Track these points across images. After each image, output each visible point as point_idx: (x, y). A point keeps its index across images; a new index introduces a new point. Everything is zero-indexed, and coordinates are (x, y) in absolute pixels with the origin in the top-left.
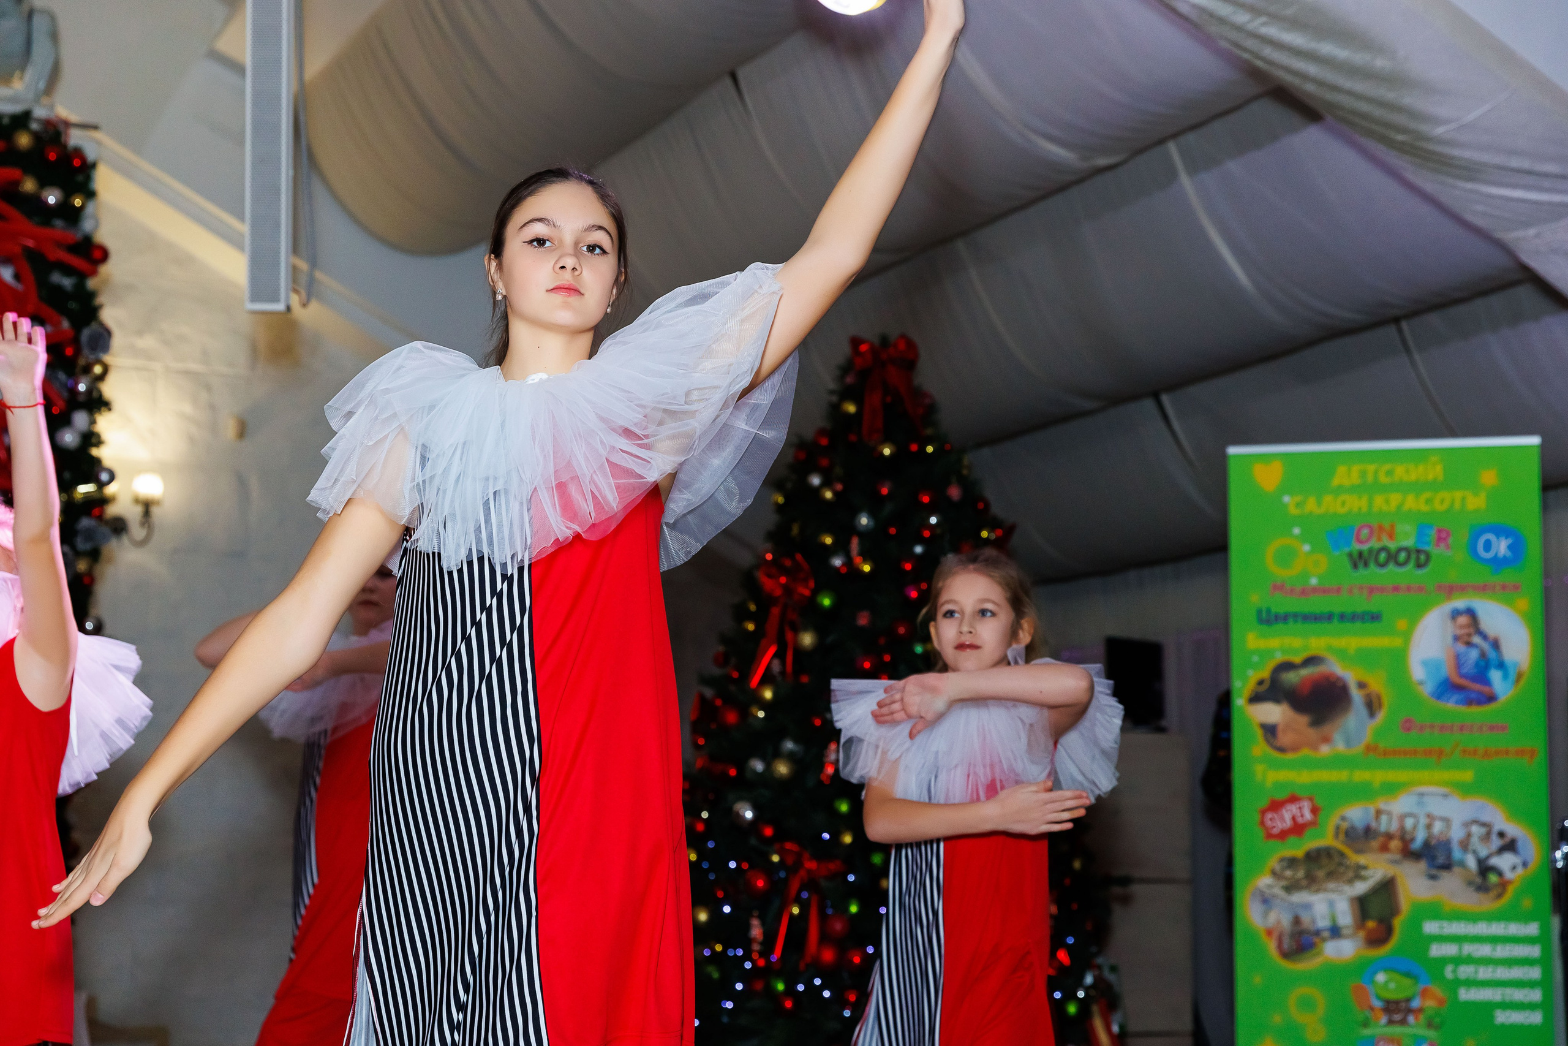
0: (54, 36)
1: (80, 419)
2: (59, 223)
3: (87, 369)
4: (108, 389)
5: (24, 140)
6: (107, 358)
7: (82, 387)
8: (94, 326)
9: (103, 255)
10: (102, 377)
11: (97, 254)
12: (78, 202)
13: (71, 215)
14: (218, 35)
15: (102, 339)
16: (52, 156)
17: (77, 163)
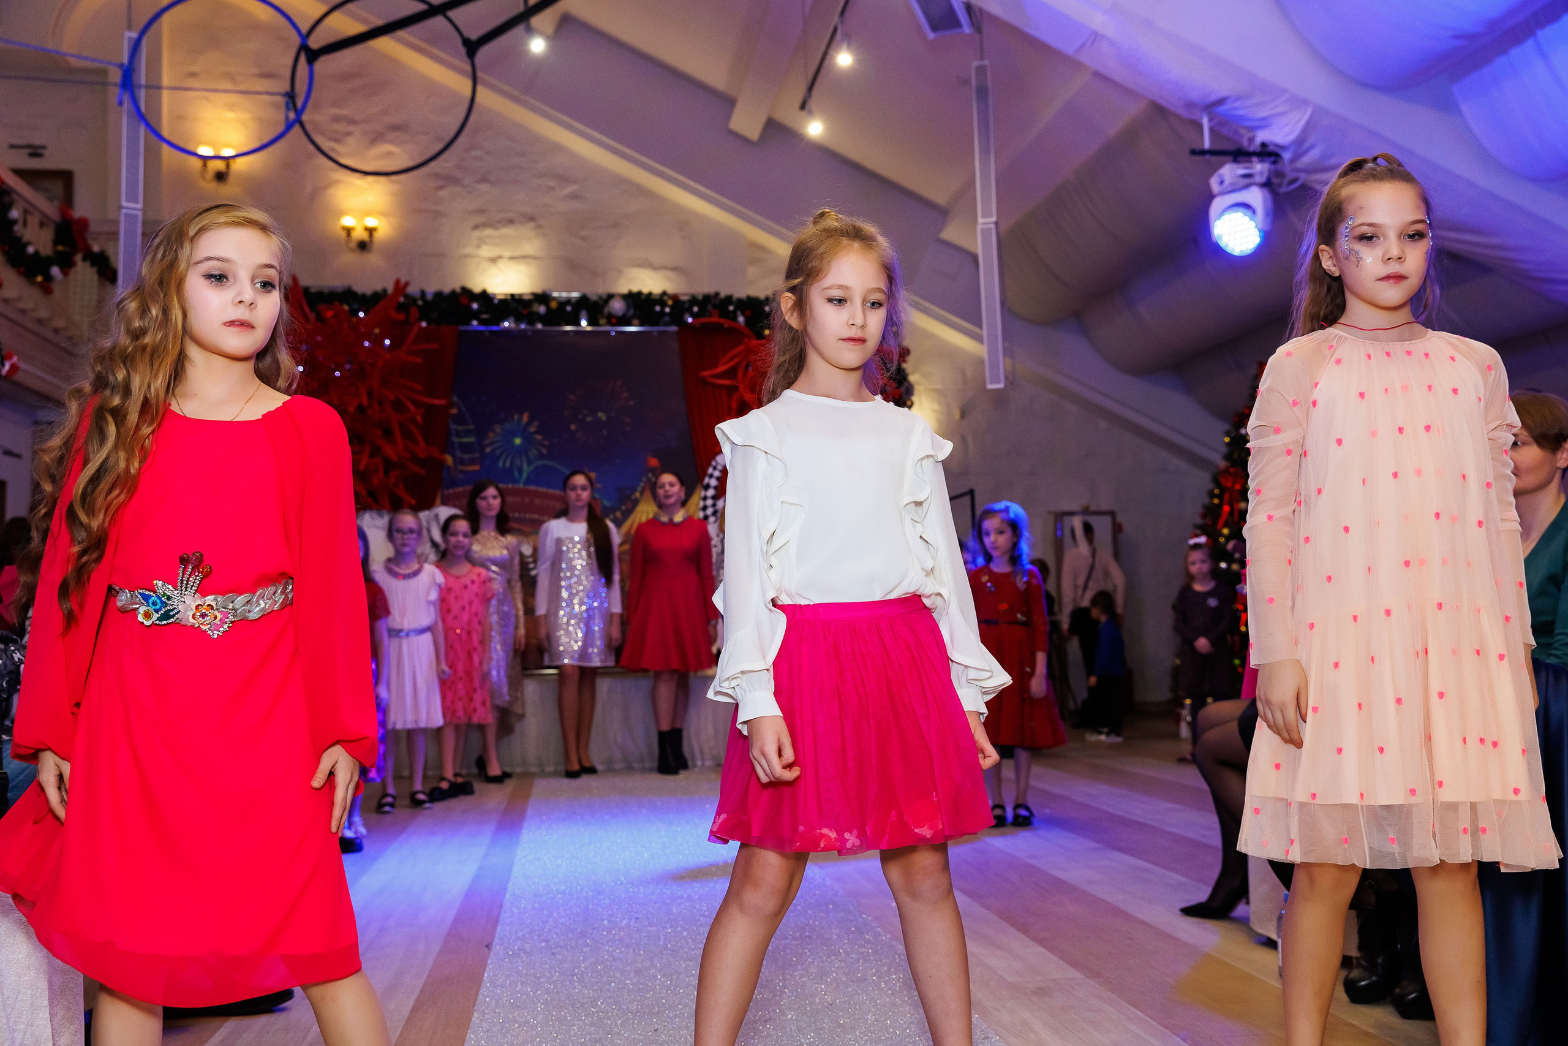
14: (940, 230)
15: (910, 390)
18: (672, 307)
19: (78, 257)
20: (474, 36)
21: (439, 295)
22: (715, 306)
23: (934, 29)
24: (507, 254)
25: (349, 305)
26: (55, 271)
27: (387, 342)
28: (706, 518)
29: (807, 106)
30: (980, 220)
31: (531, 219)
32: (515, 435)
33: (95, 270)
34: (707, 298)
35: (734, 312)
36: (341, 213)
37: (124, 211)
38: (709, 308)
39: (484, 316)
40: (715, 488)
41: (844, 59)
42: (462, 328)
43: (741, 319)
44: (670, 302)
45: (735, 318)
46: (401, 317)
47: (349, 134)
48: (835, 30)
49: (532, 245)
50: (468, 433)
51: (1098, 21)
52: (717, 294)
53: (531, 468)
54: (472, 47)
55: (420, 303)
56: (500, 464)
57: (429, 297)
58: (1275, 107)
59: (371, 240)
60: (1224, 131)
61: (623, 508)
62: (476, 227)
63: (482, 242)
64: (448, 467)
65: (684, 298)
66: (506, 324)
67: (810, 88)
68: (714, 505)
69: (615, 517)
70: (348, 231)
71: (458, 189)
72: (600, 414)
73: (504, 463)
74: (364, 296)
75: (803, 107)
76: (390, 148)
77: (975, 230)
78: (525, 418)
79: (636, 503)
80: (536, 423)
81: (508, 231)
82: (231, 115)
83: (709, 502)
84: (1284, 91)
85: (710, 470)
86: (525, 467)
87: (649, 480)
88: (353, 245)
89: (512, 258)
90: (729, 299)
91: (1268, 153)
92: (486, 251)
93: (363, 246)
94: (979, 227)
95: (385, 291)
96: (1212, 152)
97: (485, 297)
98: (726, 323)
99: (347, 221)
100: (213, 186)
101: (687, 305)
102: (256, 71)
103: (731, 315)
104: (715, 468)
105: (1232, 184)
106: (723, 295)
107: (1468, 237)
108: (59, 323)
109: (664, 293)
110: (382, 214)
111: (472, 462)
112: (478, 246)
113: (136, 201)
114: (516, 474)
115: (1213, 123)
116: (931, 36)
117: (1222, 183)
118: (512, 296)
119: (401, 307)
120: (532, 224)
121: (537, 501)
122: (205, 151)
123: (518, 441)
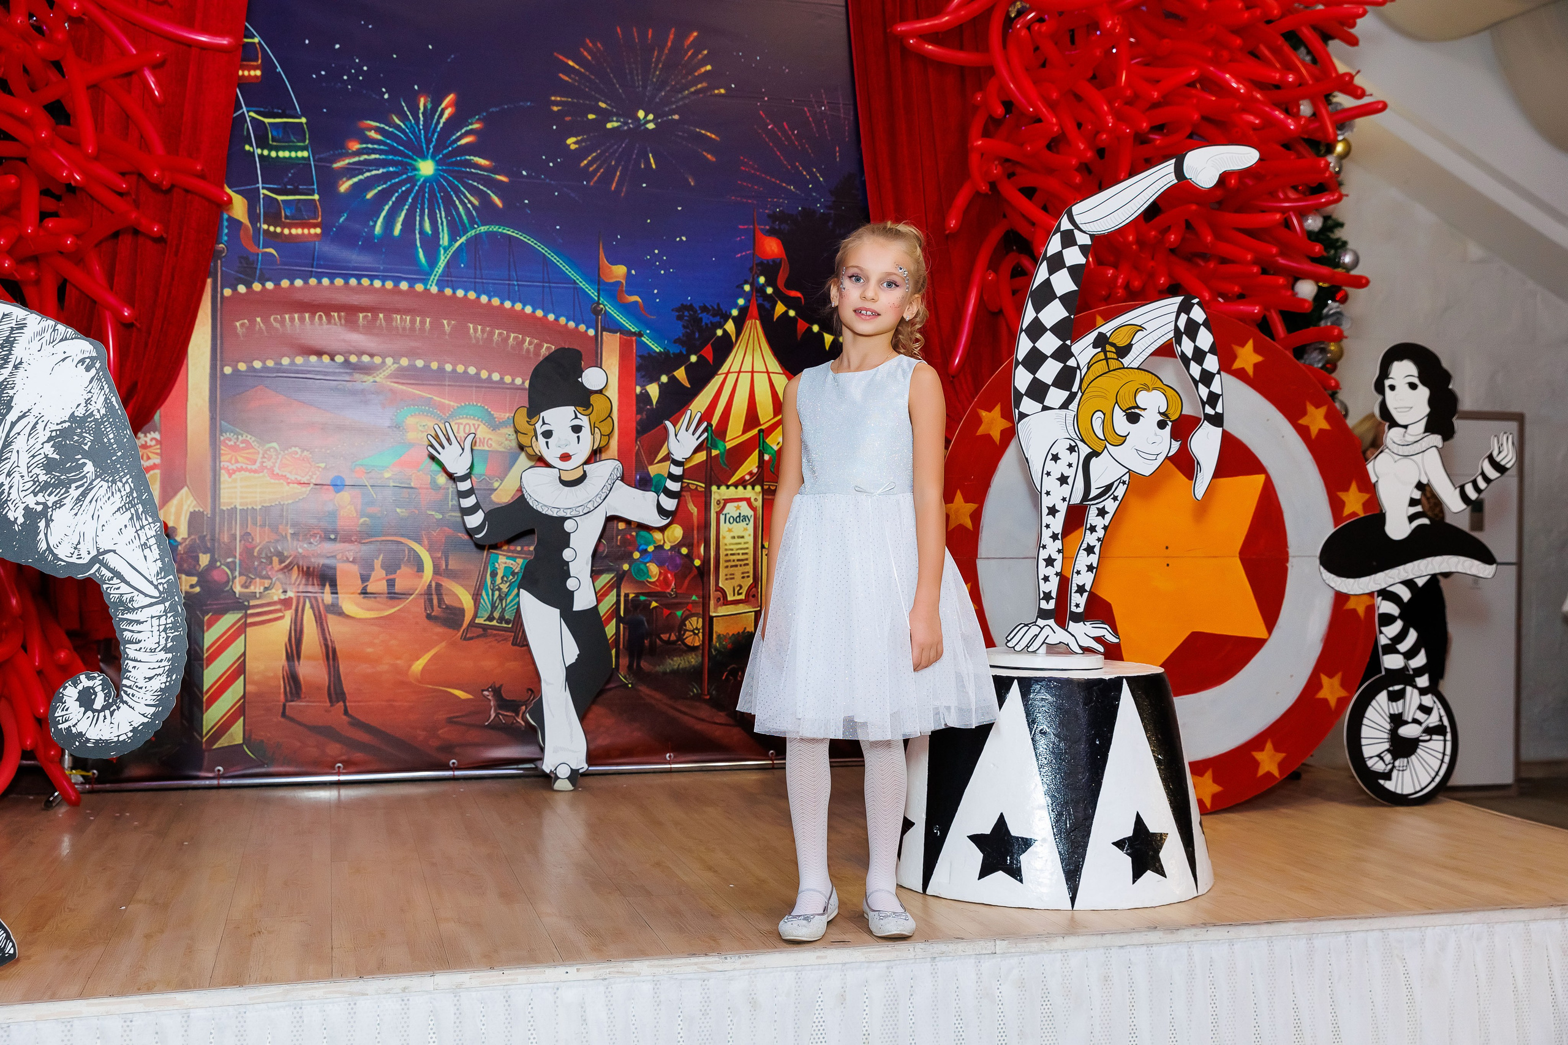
32: (423, 157)
40: (1065, 299)
50: (289, 135)
53: (463, 239)
56: (378, 229)
61: (693, 358)
64: (235, 223)
68: (1062, 354)
69: (673, 380)
72: (641, 114)
78: (447, 108)
79: (725, 347)
80: (476, 122)
83: (1049, 343)
85: (1054, 245)
86: (445, 239)
87: (761, 290)
104: (1068, 240)
111: (302, 214)
114: (421, 255)
121: (475, 331)
123: (426, 168)
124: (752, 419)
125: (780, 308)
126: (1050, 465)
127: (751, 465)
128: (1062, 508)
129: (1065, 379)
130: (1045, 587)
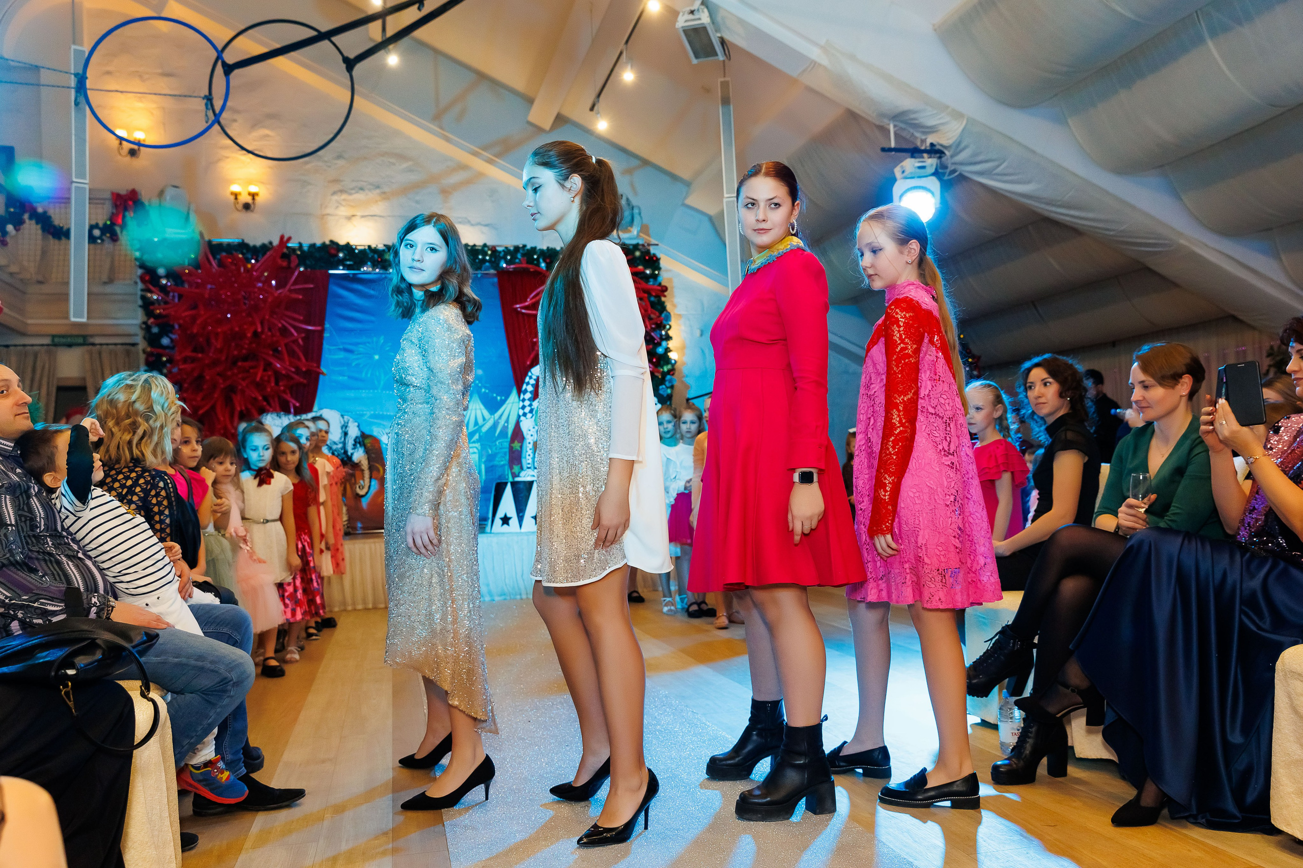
0: (640, 214)
1: (664, 343)
2: (651, 280)
3: (664, 327)
4: (671, 333)
5: (638, 254)
6: (670, 323)
7: (663, 333)
8: (665, 312)
9: (665, 289)
10: (669, 329)
11: (664, 288)
12: (657, 272)
13: (655, 277)
14: (685, 198)
15: (668, 317)
16: (647, 258)
17: (655, 259)
18: (491, 256)
19: (26, 216)
20: (352, 55)
21: (313, 246)
22: (523, 255)
23: (697, 56)
24: (359, 214)
25: (243, 254)
26: (10, 228)
27: (273, 282)
28: (525, 415)
29: (596, 108)
30: (726, 195)
31: (378, 187)
32: (376, 354)
33: (39, 226)
34: (517, 249)
35: (538, 259)
36: (231, 182)
37: (74, 185)
38: (519, 256)
39: (348, 263)
40: (531, 392)
41: (628, 76)
42: (331, 272)
43: (543, 265)
44: (489, 252)
45: (538, 265)
46: (285, 264)
47: (235, 121)
48: (621, 53)
49: (379, 208)
50: (337, 351)
51: (815, 54)
52: (524, 246)
54: (350, 64)
55: (299, 253)
56: (363, 376)
57: (306, 248)
58: (940, 118)
59: (254, 203)
60: (904, 134)
62: (334, 193)
63: (339, 204)
65: (499, 249)
66: (365, 268)
67: (599, 95)
68: (530, 405)
70: (236, 195)
71: (320, 164)
73: (366, 374)
74: (255, 247)
75: (592, 109)
76: (267, 132)
77: (722, 202)
78: (382, 340)
80: (390, 344)
81: (360, 196)
82: (140, 105)
83: (527, 403)
84: (947, 107)
85: (527, 379)
86: (382, 377)
88: (240, 206)
89: (363, 217)
90: (534, 250)
91: (935, 151)
92: (343, 211)
93: (247, 207)
94: (725, 200)
95: (271, 243)
96: (896, 150)
97: (348, 248)
98: (532, 268)
99: (235, 188)
100: (128, 158)
101: (502, 254)
102: (160, 71)
103: (535, 262)
104: (531, 378)
105: (911, 173)
106: (528, 247)
107: (1072, 212)
108: (14, 269)
109: (485, 245)
110: (262, 183)
111: (342, 373)
112: (337, 207)
113: (84, 177)
114: (376, 382)
115: (896, 129)
116: (695, 61)
117: (903, 172)
118: (369, 247)
119: (285, 256)
120: (378, 191)
122: (121, 133)
123: (377, 357)
124: (476, 423)
125: (483, 390)
126: (529, 432)
127: (476, 437)
128: (532, 443)
129: (531, 411)
130: (528, 462)
